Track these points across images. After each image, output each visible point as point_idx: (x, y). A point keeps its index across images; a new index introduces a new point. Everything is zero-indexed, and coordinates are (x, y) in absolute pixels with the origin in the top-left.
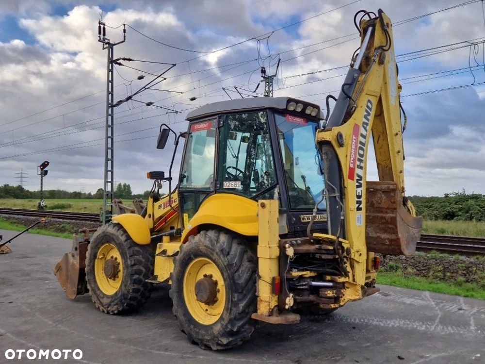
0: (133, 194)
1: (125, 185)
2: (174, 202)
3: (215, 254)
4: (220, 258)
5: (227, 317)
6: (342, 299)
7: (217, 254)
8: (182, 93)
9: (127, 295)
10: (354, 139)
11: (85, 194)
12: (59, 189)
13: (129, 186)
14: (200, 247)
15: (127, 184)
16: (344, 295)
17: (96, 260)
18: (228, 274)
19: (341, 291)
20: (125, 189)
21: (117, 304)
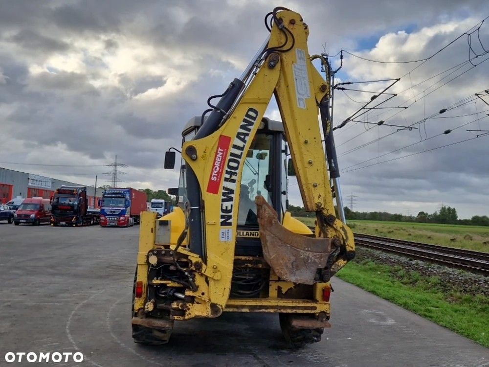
0: (458, 219)
1: (449, 209)
6: (187, 313)
8: (406, 108)
10: (220, 151)
11: (405, 217)
12: (386, 212)
13: (454, 210)
15: (452, 207)
16: (189, 309)
19: (186, 305)
20: (450, 213)
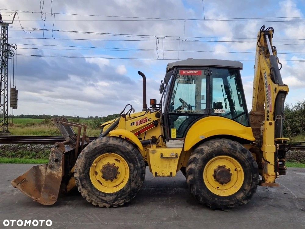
2: (149, 121)
3: (237, 153)
4: (242, 155)
5: (249, 188)
7: (239, 152)
9: (137, 189)
14: (223, 149)
17: (91, 168)
18: (249, 164)
21: (125, 198)
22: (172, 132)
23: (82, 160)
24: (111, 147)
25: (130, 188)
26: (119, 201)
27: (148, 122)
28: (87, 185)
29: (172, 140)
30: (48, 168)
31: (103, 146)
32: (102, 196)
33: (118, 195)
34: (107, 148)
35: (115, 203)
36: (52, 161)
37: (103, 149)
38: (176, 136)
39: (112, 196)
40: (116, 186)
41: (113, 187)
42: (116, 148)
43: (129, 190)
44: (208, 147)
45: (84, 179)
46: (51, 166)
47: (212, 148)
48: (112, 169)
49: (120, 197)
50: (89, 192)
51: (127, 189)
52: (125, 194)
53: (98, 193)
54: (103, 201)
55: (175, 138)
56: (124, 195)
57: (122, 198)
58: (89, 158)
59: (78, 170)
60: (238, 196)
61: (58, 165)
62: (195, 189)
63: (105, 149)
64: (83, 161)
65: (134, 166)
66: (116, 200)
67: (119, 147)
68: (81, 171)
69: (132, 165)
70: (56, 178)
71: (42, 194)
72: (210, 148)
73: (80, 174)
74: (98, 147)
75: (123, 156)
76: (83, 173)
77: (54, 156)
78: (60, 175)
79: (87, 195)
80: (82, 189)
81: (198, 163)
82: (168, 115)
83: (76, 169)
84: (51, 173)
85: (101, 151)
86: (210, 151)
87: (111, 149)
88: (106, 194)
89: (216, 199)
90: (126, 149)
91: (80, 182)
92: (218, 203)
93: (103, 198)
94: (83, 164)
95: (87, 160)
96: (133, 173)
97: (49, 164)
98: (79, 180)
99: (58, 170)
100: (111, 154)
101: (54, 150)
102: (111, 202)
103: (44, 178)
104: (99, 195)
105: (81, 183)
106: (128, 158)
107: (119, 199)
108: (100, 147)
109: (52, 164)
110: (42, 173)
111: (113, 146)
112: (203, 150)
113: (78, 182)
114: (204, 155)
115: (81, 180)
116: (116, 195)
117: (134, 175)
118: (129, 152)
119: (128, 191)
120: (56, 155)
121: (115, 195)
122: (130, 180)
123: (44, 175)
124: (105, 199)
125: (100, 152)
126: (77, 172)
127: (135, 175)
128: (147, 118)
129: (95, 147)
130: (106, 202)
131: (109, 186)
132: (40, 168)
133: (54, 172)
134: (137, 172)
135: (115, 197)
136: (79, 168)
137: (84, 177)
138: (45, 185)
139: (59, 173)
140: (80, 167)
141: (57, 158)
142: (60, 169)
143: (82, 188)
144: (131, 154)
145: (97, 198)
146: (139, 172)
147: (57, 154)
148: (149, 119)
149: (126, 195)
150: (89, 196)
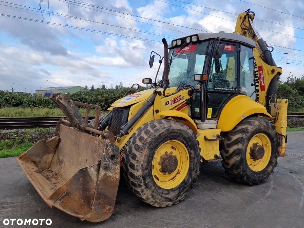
2: (182, 99)
5: (275, 160)
14: (262, 128)
22: (208, 112)
23: (145, 152)
24: (175, 132)
25: (192, 178)
26: (182, 195)
27: (181, 101)
28: (150, 184)
29: (208, 121)
30: (101, 169)
31: (166, 132)
32: (166, 194)
33: (180, 189)
34: (171, 134)
35: (179, 198)
36: (107, 158)
37: (166, 135)
38: (211, 116)
39: (175, 192)
40: (172, 179)
41: (169, 181)
42: (179, 133)
43: (190, 180)
44: (251, 126)
45: (147, 176)
46: (106, 166)
47: (255, 127)
48: (174, 159)
49: (183, 190)
50: (153, 192)
51: (188, 180)
52: (187, 186)
53: (161, 191)
54: (167, 200)
55: (211, 118)
56: (186, 188)
57: (184, 192)
58: (152, 149)
59: (141, 166)
60: (269, 170)
61: (115, 163)
62: (242, 168)
63: (169, 135)
64: (147, 154)
65: (195, 152)
66: (179, 195)
67: (182, 133)
68: (145, 167)
69: (192, 152)
70: (112, 182)
71: (93, 207)
72: (253, 127)
73: (143, 171)
74: (162, 133)
75: (185, 142)
76: (146, 169)
77: (110, 151)
78: (118, 176)
79: (150, 197)
80: (145, 190)
81: (244, 143)
82: (207, 92)
83: (137, 166)
84: (106, 175)
85: (165, 138)
86: (253, 129)
87: (174, 135)
88: (168, 191)
89: (255, 175)
90: (188, 133)
91: (143, 181)
92: (256, 179)
93: (167, 196)
94: (146, 157)
95: (150, 152)
96: (193, 161)
97: (104, 163)
98: (142, 179)
99: (115, 170)
100: (172, 141)
101: (110, 142)
102: (175, 199)
103: (95, 185)
104: (162, 193)
105: (145, 182)
106: (190, 144)
107: (182, 193)
108: (164, 134)
109: (107, 163)
110: (92, 178)
111: (176, 131)
112: (248, 129)
113: (141, 182)
114: (249, 134)
115: (144, 178)
116: (179, 189)
117: (194, 162)
118: (191, 137)
119: (189, 183)
120: (112, 150)
121: (177, 189)
122: (190, 170)
123: (95, 179)
124: (168, 196)
125: (163, 140)
126: (139, 169)
127: (196, 163)
128: (180, 96)
129: (159, 134)
130: (170, 200)
131: (166, 180)
132: (88, 170)
133: (110, 174)
134: (198, 159)
135: (178, 191)
136: (142, 163)
137: (148, 174)
138: (97, 194)
139: (116, 173)
140: (143, 161)
141: (113, 153)
142: (118, 168)
143: (146, 188)
144: (192, 140)
145: (161, 198)
146: (199, 158)
147: (113, 147)
148: (182, 98)
149: (187, 188)
150: (153, 196)
